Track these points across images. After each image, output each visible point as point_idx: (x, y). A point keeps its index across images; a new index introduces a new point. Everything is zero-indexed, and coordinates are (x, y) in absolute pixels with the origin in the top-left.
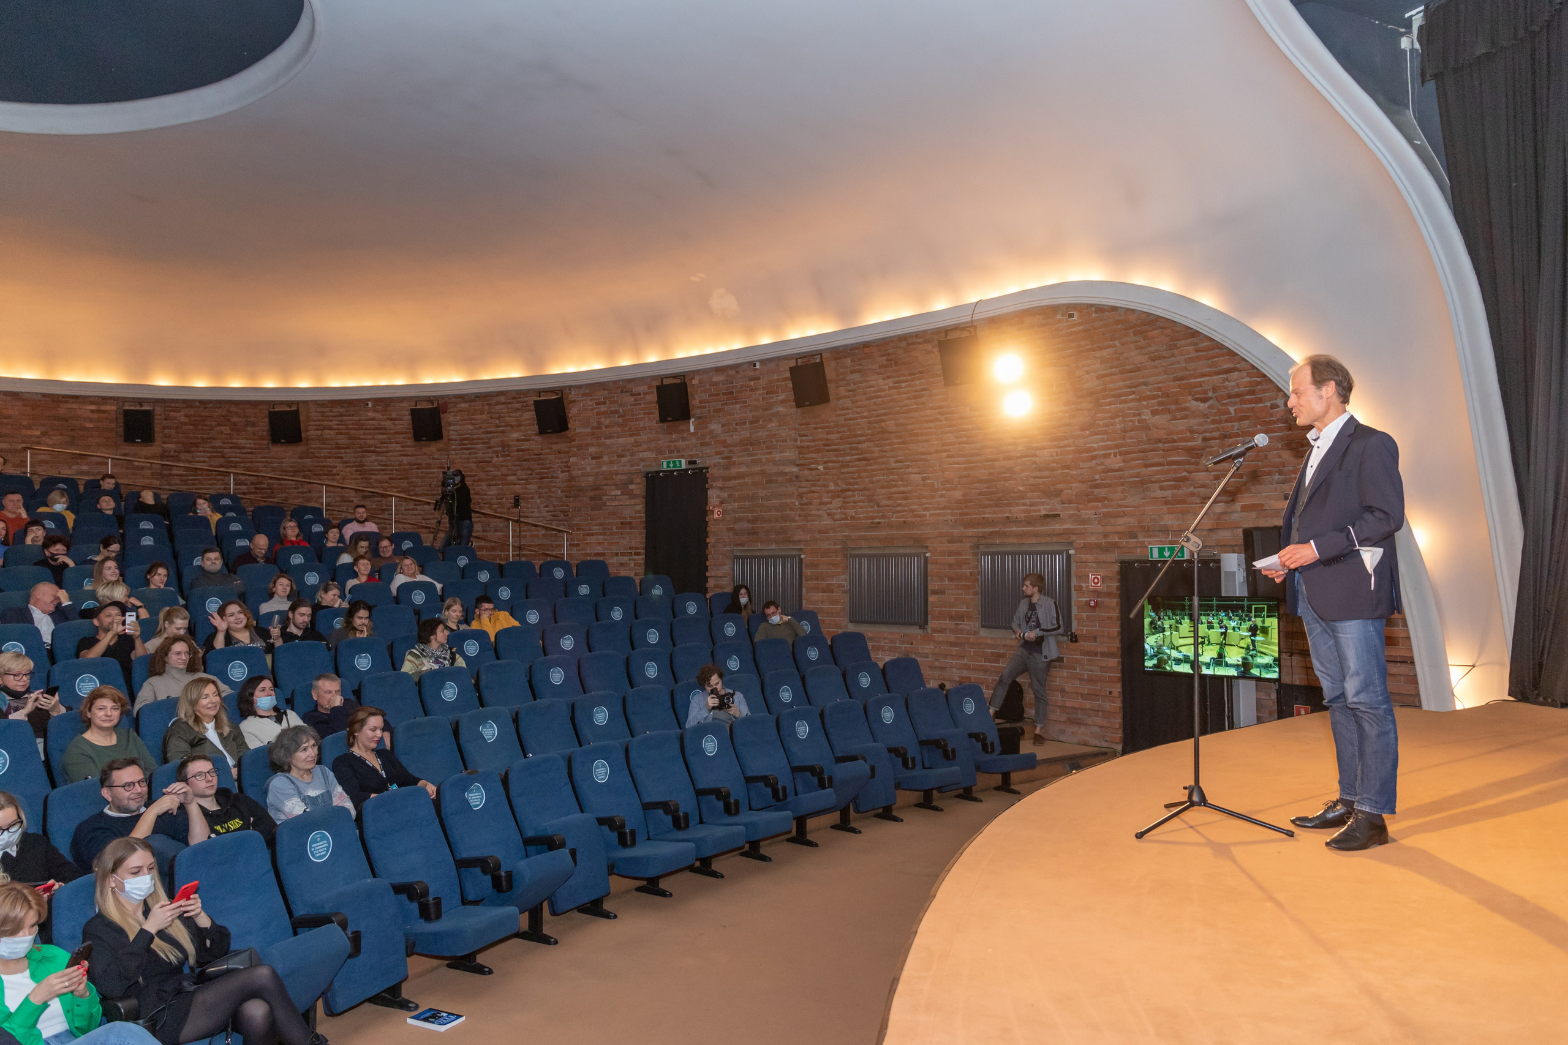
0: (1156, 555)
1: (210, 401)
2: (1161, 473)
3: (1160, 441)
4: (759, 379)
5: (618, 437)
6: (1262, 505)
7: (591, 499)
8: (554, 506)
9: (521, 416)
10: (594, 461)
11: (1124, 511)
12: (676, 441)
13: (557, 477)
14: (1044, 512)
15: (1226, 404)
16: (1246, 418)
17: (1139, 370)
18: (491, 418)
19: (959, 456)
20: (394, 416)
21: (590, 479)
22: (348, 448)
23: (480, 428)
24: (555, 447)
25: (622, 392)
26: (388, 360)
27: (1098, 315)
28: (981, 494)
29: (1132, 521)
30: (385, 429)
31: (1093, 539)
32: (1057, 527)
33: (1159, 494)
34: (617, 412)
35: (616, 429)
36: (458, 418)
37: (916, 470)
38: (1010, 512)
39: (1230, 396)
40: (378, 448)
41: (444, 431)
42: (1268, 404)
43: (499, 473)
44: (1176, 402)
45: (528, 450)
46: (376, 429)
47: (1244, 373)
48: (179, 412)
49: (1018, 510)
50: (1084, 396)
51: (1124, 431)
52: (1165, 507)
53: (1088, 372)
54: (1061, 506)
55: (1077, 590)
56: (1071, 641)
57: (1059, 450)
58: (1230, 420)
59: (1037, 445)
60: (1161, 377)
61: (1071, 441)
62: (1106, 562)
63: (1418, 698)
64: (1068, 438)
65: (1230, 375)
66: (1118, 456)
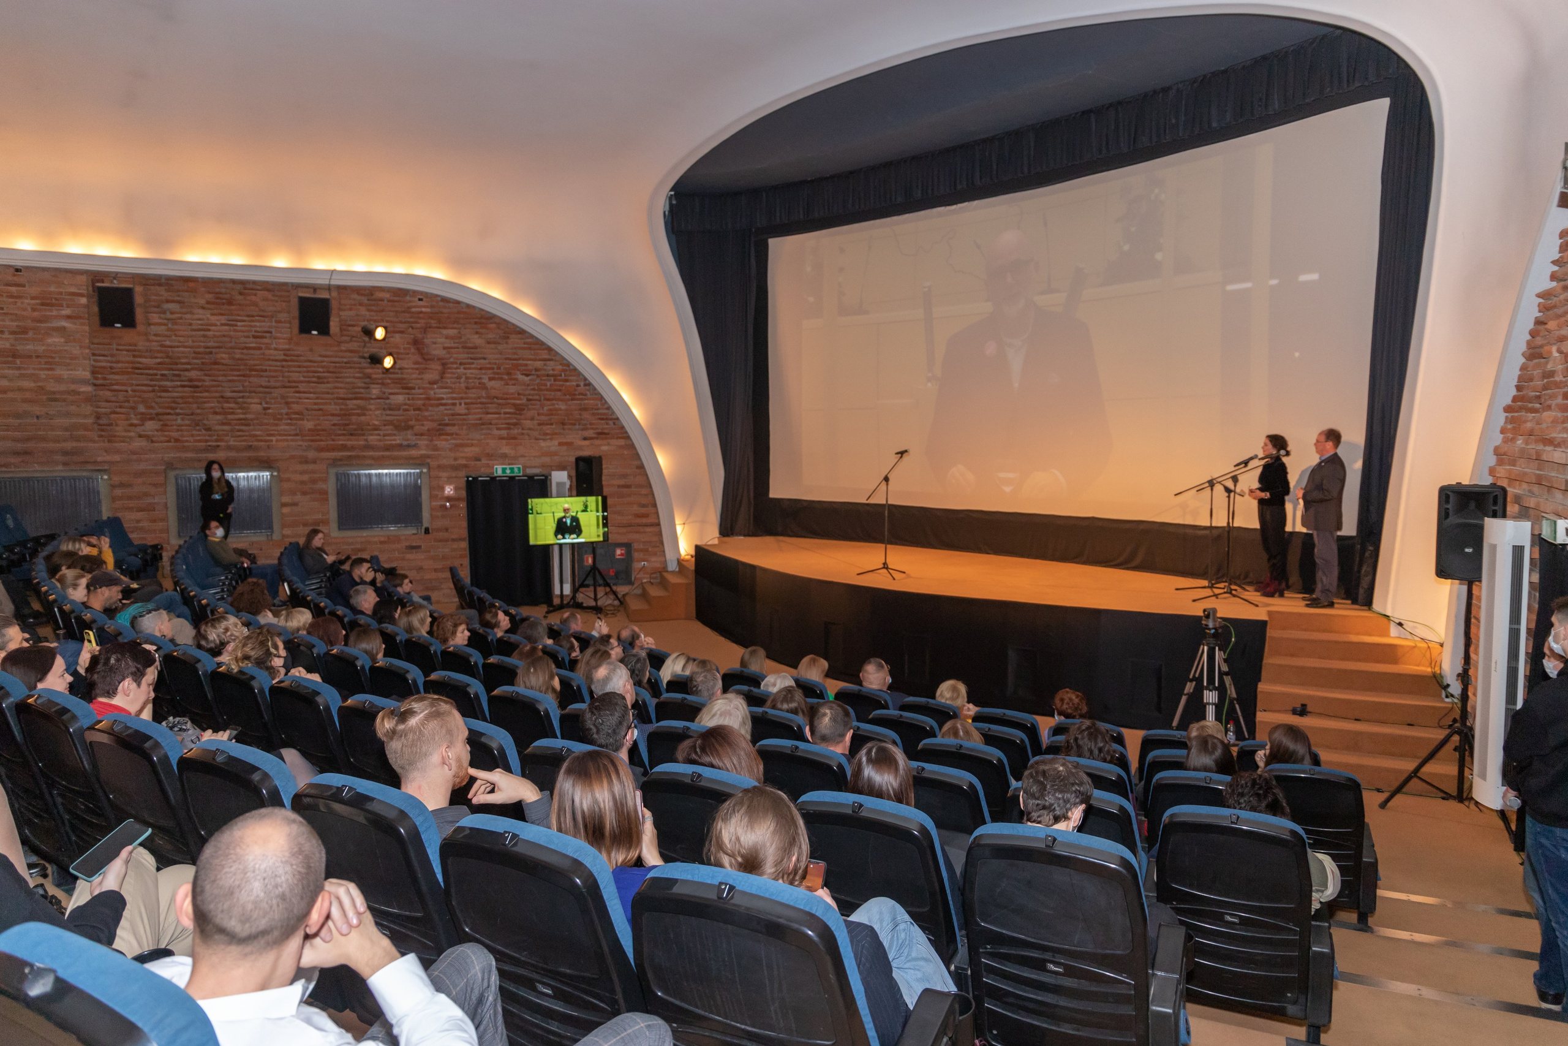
0: (500, 473)
2: (499, 419)
3: (496, 398)
6: (572, 443)
11: (470, 443)
14: (398, 442)
15: (544, 380)
16: (560, 390)
19: (311, 393)
28: (334, 425)
29: (477, 450)
31: (444, 462)
33: (495, 432)
38: (366, 440)
39: (548, 375)
42: (575, 384)
44: (509, 374)
47: (558, 363)
49: (373, 439)
50: (432, 360)
51: (467, 388)
52: (504, 442)
53: (435, 343)
54: (414, 437)
55: (432, 497)
56: (425, 533)
57: (410, 396)
58: (547, 390)
59: (390, 391)
60: (496, 356)
61: (421, 391)
62: (456, 477)
63: (662, 543)
64: (419, 388)
65: (548, 363)
66: (463, 405)
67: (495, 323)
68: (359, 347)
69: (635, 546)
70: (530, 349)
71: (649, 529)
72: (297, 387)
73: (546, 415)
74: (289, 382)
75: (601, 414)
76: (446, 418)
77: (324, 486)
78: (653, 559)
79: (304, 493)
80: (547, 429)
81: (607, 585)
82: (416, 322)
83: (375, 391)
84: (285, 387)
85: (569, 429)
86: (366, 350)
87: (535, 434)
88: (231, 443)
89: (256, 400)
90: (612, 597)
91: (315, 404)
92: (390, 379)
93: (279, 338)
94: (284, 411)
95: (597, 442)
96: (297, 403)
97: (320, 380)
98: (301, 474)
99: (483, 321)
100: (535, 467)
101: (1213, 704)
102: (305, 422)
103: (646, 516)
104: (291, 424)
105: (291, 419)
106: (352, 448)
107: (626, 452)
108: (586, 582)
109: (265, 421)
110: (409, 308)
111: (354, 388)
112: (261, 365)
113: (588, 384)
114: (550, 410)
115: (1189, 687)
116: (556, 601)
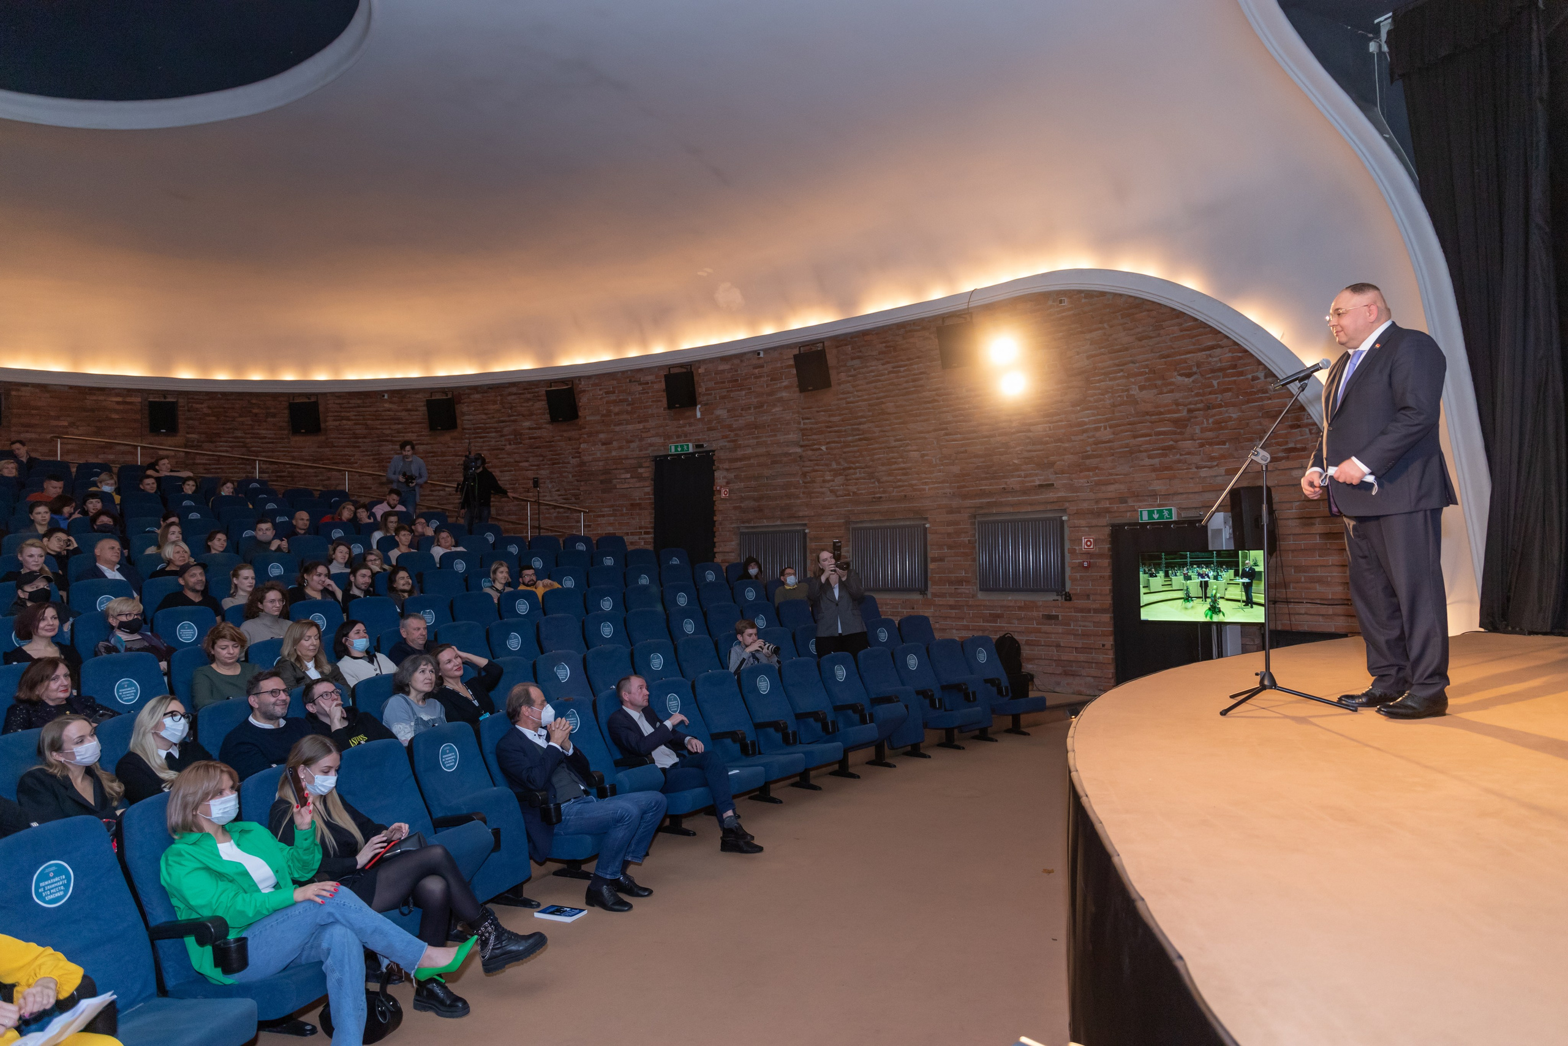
0: (1145, 518)
1: (232, 393)
2: (1149, 442)
3: (1147, 413)
4: (763, 367)
5: (627, 424)
7: (602, 482)
8: (565, 490)
9: (533, 405)
10: (604, 447)
11: (1114, 479)
12: (684, 426)
13: (569, 463)
14: (1037, 483)
15: (1209, 378)
16: (1230, 390)
17: (1127, 349)
18: (504, 407)
20: (410, 407)
21: (601, 463)
22: (365, 438)
23: (493, 417)
24: (565, 434)
25: (630, 381)
26: (403, 353)
27: (1087, 300)
29: (1122, 488)
30: (402, 419)
31: (1085, 506)
32: (1051, 495)
33: (1147, 462)
34: (626, 400)
35: (625, 416)
36: (472, 408)
37: (915, 448)
38: (1006, 483)
39: (1213, 371)
40: (395, 437)
41: (458, 421)
42: (1250, 376)
43: (512, 460)
44: (1163, 378)
45: (540, 437)
46: (391, 419)
47: (1227, 350)
48: (202, 403)
50: (1075, 375)
51: (1114, 405)
52: (1156, 474)
53: (1078, 353)
54: (1054, 477)
55: (1072, 554)
56: (1066, 599)
58: (1214, 392)
61: (1064, 417)
62: (1097, 526)
66: (1108, 429)
70: (1189, 336)
73: (1210, 430)
76: (1089, 448)
79: (951, 548)
80: (1217, 450)
84: (936, 430)
87: (1196, 459)
91: (964, 446)
94: (939, 457)
98: (949, 526)
106: (991, 494)
114: (1217, 422)
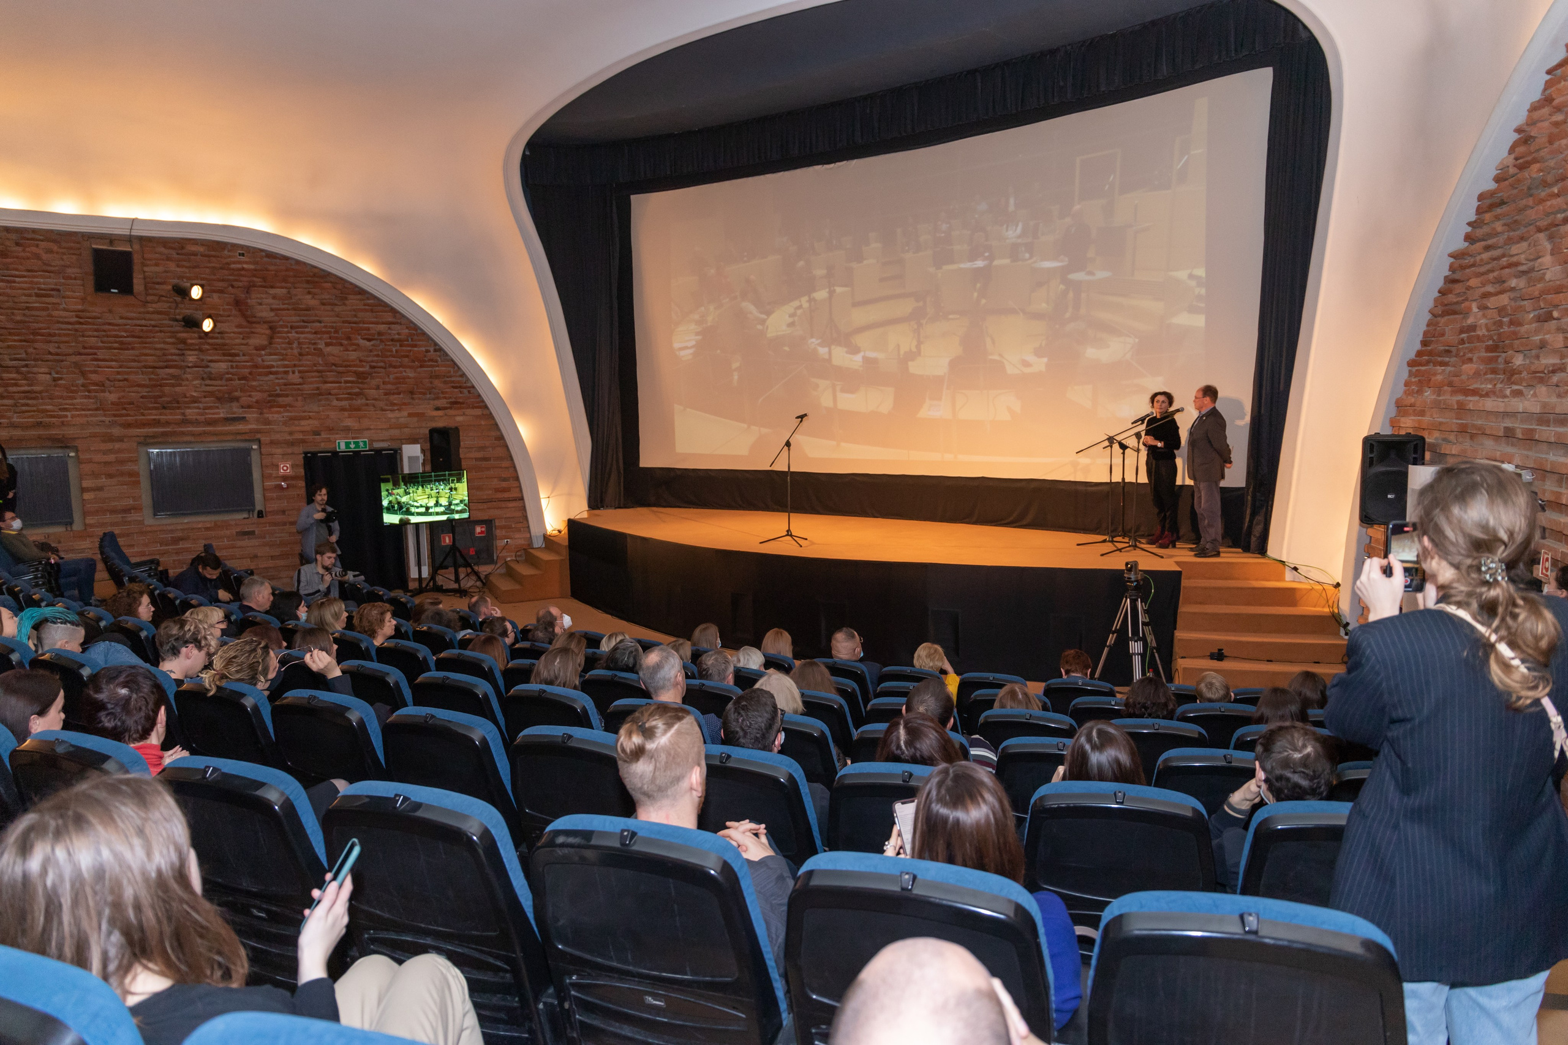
0: (343, 447)
2: (339, 388)
3: (335, 365)
6: (423, 414)
11: (307, 416)
14: (222, 415)
15: (389, 345)
16: (407, 356)
19: (112, 360)
28: (142, 397)
29: (316, 423)
31: (278, 437)
32: (241, 427)
33: (335, 403)
38: (183, 414)
39: (392, 340)
42: (424, 349)
44: (349, 338)
47: (405, 327)
49: (191, 413)
50: (259, 323)
51: (301, 354)
52: (346, 414)
53: (261, 304)
54: (241, 410)
55: (264, 477)
56: (259, 517)
57: (234, 364)
58: (393, 356)
59: (210, 358)
60: (334, 319)
61: (246, 358)
62: (292, 454)
63: (526, 518)
64: (244, 355)
65: (393, 326)
66: (297, 373)
67: (331, 282)
68: (170, 308)
69: (497, 523)
70: (372, 311)
71: (511, 504)
72: (95, 354)
73: (393, 384)
74: (85, 348)
75: (453, 382)
76: (277, 388)
77: (135, 468)
78: (517, 536)
79: (110, 476)
80: (395, 398)
81: (467, 565)
82: (236, 280)
83: (192, 358)
84: (80, 354)
85: (420, 399)
86: (177, 311)
87: (381, 404)
88: (15, 420)
89: (42, 370)
90: (474, 578)
91: (118, 373)
92: (209, 344)
93: (68, 298)
94: (81, 381)
95: (451, 412)
96: (95, 372)
97: (124, 346)
98: (104, 454)
99: (316, 279)
100: (383, 441)
101: (1138, 654)
102: (107, 394)
103: (505, 490)
104: (89, 397)
105: (89, 391)
106: (168, 423)
107: (483, 423)
108: (445, 563)
109: (57, 393)
110: (228, 264)
111: (164, 355)
112: (49, 328)
113: (439, 349)
114: (397, 378)
115: (1111, 639)
116: (413, 585)
